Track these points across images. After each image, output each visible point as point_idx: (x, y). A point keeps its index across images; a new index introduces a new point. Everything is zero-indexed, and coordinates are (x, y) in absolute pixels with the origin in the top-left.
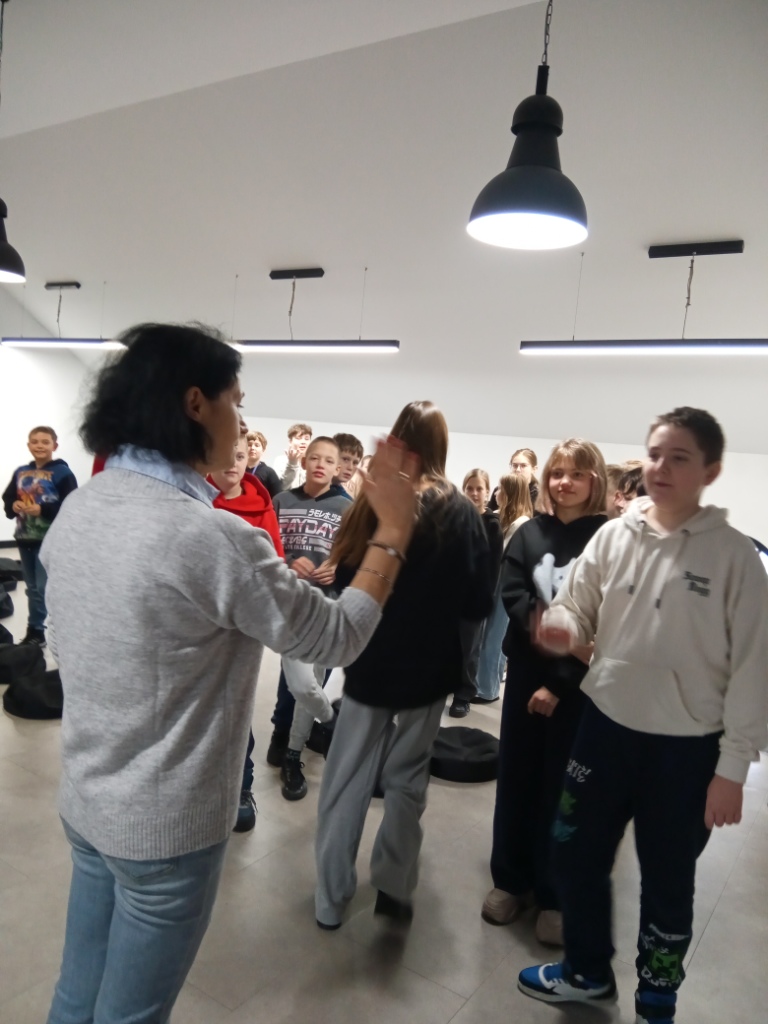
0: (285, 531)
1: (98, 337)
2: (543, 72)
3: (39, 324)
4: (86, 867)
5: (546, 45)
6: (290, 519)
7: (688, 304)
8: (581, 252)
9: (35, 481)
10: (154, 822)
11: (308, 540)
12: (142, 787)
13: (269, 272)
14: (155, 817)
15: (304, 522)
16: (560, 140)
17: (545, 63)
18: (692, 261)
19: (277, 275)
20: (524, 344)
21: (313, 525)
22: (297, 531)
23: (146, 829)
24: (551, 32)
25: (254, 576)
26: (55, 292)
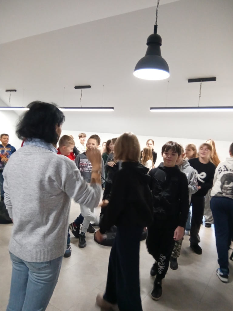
0: (81, 166)
1: (22, 106)
2: (156, 27)
3: (3, 102)
4: (18, 268)
5: (157, 19)
6: (83, 162)
7: (200, 96)
8: (168, 81)
9: (5, 151)
10: (44, 250)
11: (88, 169)
12: (40, 240)
13: (74, 87)
14: (44, 249)
15: (87, 163)
16: (161, 47)
17: (156, 24)
18: (201, 84)
19: (76, 87)
20: (151, 108)
21: (90, 164)
22: (85, 166)
23: (42, 253)
24: (158, 15)
25: (72, 173)
26: (9, 93)
